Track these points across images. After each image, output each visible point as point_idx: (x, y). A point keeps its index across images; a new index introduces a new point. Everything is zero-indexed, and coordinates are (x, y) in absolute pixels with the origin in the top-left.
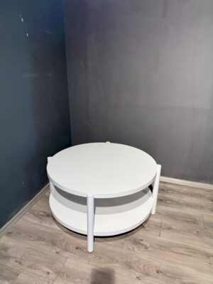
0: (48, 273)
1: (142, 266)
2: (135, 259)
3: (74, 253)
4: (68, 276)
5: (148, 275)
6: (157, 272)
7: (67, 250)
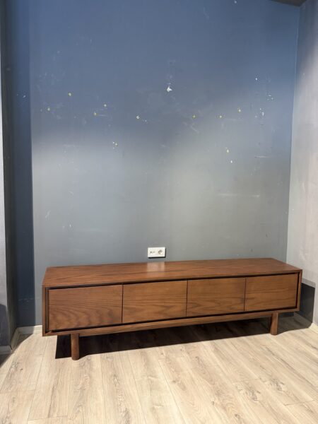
0: (162, 354)
1: (228, 402)
2: (231, 395)
3: (191, 358)
4: (170, 364)
5: (224, 408)
6: (236, 415)
7: (188, 353)
